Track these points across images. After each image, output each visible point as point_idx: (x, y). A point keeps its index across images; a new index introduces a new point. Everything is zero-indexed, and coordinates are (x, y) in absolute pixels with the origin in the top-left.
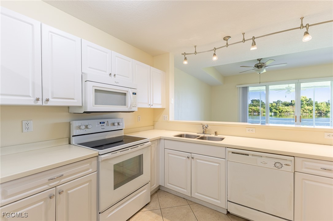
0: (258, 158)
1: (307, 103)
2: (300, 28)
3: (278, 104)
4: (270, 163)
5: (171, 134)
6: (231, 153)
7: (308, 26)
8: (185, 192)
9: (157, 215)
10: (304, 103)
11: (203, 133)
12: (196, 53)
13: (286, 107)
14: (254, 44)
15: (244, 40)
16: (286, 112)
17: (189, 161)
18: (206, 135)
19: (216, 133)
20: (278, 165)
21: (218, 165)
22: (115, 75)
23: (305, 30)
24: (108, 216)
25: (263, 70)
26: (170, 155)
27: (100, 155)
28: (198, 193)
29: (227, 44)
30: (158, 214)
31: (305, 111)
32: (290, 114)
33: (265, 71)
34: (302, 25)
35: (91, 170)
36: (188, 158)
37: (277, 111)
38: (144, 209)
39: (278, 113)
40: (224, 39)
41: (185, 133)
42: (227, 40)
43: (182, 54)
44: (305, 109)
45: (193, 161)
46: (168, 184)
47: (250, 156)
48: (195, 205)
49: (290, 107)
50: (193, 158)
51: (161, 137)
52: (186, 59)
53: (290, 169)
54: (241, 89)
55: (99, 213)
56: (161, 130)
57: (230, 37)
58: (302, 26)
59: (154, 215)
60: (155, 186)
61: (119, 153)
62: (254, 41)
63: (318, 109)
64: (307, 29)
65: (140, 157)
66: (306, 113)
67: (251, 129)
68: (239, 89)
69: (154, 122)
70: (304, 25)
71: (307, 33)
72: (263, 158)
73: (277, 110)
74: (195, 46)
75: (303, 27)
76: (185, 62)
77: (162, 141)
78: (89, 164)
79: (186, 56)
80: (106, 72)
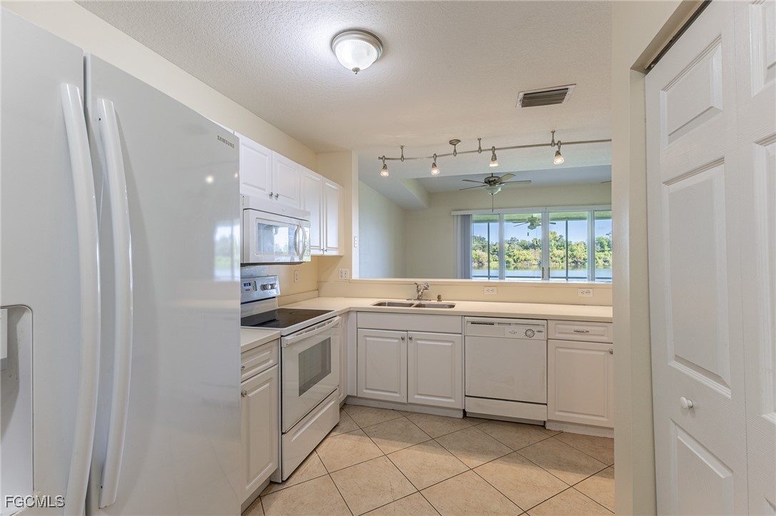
0: (506, 327)
1: (557, 244)
2: (551, 144)
3: (512, 245)
4: (521, 331)
5: (368, 303)
6: (470, 324)
7: (560, 144)
8: (398, 397)
9: (360, 437)
10: (553, 245)
11: (418, 299)
12: (402, 158)
13: (525, 252)
14: (494, 158)
15: (480, 150)
16: (525, 260)
17: (404, 345)
18: (423, 302)
19: (439, 298)
20: (529, 334)
21: (450, 344)
22: (277, 196)
23: (556, 148)
24: (294, 439)
25: (497, 189)
26: (368, 339)
27: (282, 336)
28: (418, 394)
29: (455, 151)
30: (361, 435)
31: (554, 258)
32: (531, 265)
33: (500, 190)
34: (553, 141)
35: (271, 362)
36: (403, 339)
37: (511, 260)
38: (333, 434)
39: (513, 262)
40: (451, 142)
41: (387, 300)
42: (455, 145)
43: (379, 158)
44: (554, 255)
45: (411, 344)
46: (364, 391)
47: (496, 326)
48: (415, 415)
49: (531, 250)
50: (411, 339)
51: (350, 308)
52: (385, 167)
53: (543, 336)
54: (459, 218)
55: (282, 433)
56: (335, 297)
57: (459, 141)
58: (553, 144)
59: (355, 437)
60: (342, 397)
61: (304, 335)
62: (494, 153)
63: (573, 254)
64: (559, 148)
65: (326, 345)
66: (554, 263)
67: (491, 288)
68: (455, 217)
69: (319, 282)
70: (556, 142)
71: (558, 153)
72: (512, 326)
73: (510, 256)
74: (402, 147)
75: (555, 144)
76: (385, 174)
77: (353, 315)
78: (269, 352)
79: (386, 162)
80: (264, 190)
